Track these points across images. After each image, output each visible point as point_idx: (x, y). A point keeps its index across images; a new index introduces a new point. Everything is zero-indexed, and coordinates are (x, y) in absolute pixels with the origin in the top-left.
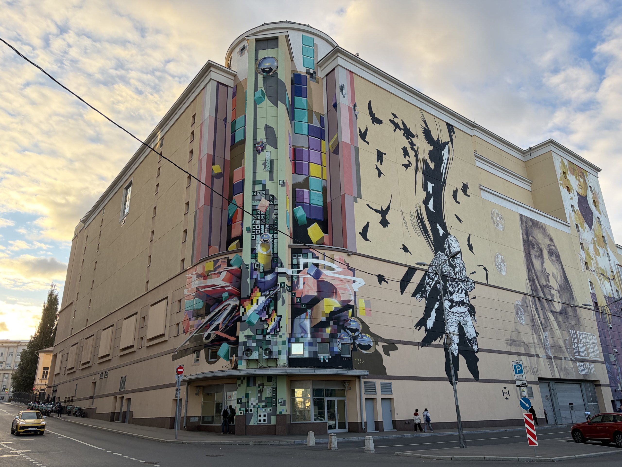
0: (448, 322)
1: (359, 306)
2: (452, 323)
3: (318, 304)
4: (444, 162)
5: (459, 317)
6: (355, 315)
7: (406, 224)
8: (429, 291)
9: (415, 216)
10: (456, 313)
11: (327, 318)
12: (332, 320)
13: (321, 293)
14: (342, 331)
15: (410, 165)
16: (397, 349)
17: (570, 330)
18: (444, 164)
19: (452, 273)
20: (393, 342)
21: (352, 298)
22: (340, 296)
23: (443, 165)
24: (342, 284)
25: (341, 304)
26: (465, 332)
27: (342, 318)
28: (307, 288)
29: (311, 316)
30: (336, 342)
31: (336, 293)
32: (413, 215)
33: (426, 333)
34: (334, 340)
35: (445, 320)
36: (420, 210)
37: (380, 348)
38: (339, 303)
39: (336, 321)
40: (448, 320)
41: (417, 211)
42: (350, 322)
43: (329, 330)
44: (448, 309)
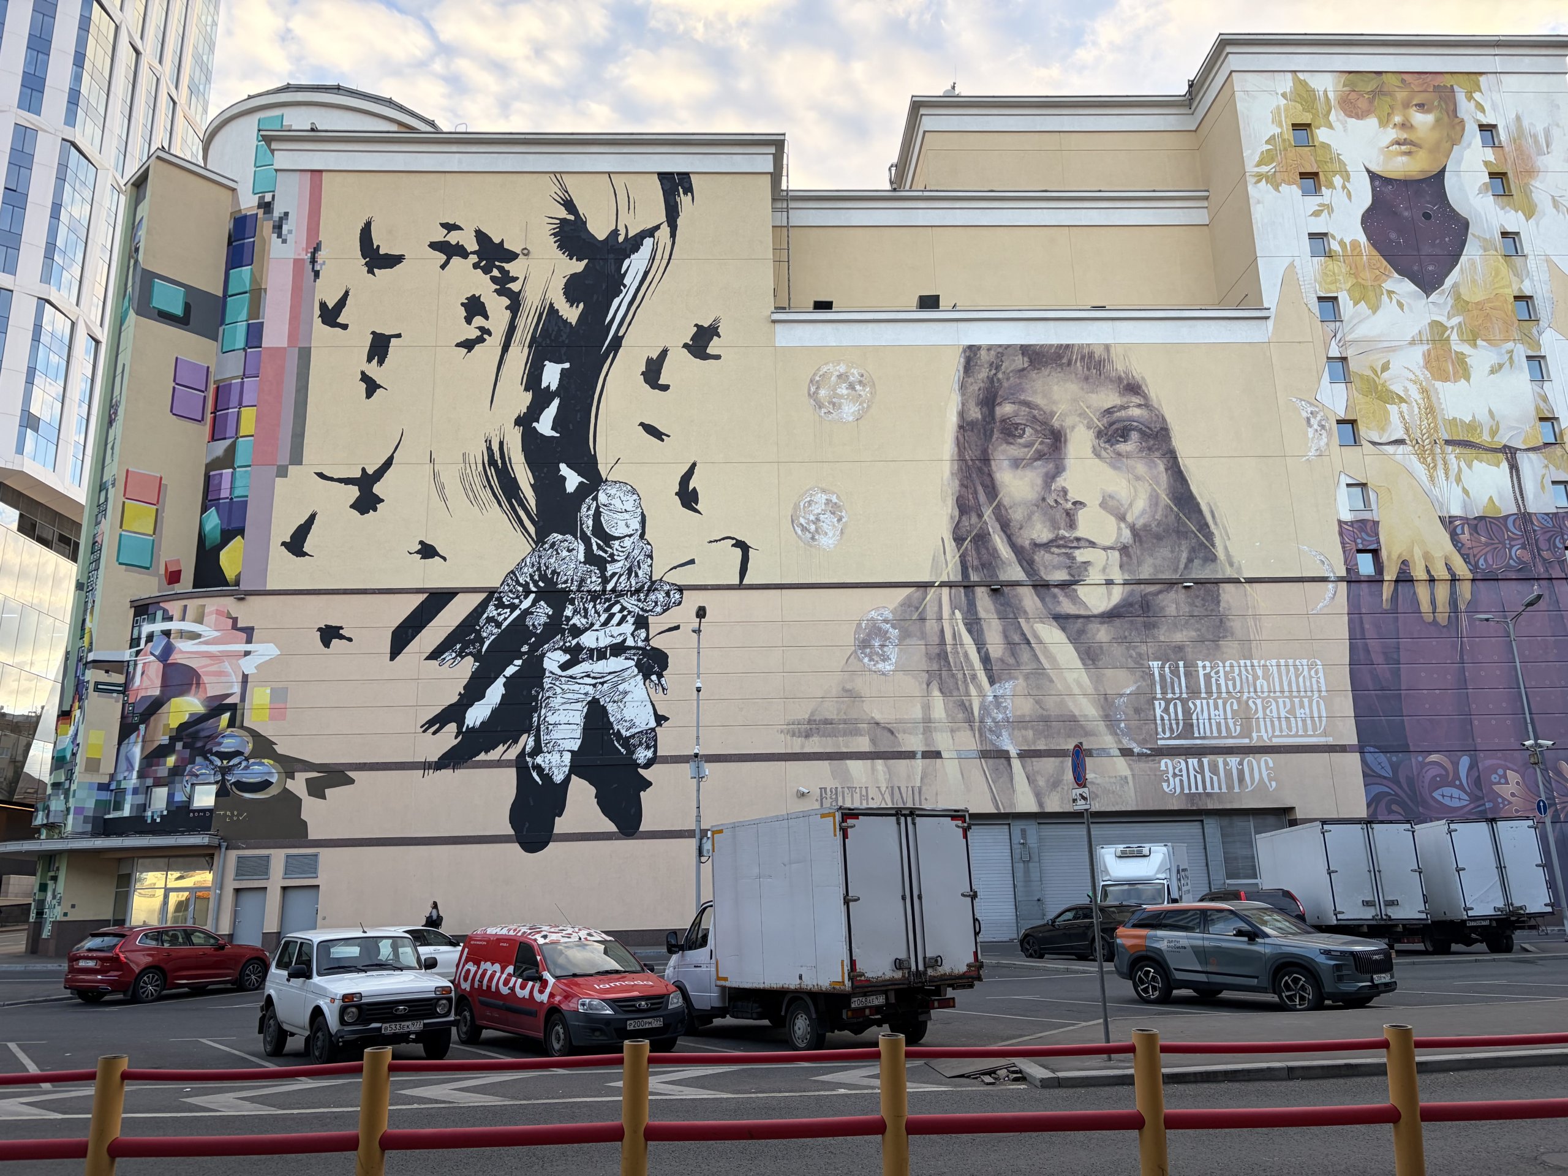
0: (548, 704)
1: (251, 703)
2: (563, 704)
3: (160, 711)
4: (624, 291)
5: (594, 685)
6: (238, 723)
7: (441, 489)
8: (493, 637)
9: (480, 461)
10: (588, 676)
11: (171, 738)
12: (180, 740)
13: (168, 688)
14: (199, 759)
15: (486, 336)
16: (352, 781)
17: (1155, 665)
18: (622, 296)
19: (594, 579)
20: (341, 768)
21: (237, 689)
22: (205, 689)
23: (616, 301)
24: (213, 665)
25: (204, 706)
26: (612, 719)
27: (203, 734)
28: (146, 683)
29: (144, 737)
30: (182, 782)
31: (198, 684)
32: (472, 461)
33: (460, 738)
34: (177, 778)
35: (536, 700)
36: (501, 444)
37: (298, 785)
38: (202, 703)
39: (189, 740)
40: (549, 697)
41: (489, 449)
42: (221, 740)
43: (171, 761)
44: (559, 672)
